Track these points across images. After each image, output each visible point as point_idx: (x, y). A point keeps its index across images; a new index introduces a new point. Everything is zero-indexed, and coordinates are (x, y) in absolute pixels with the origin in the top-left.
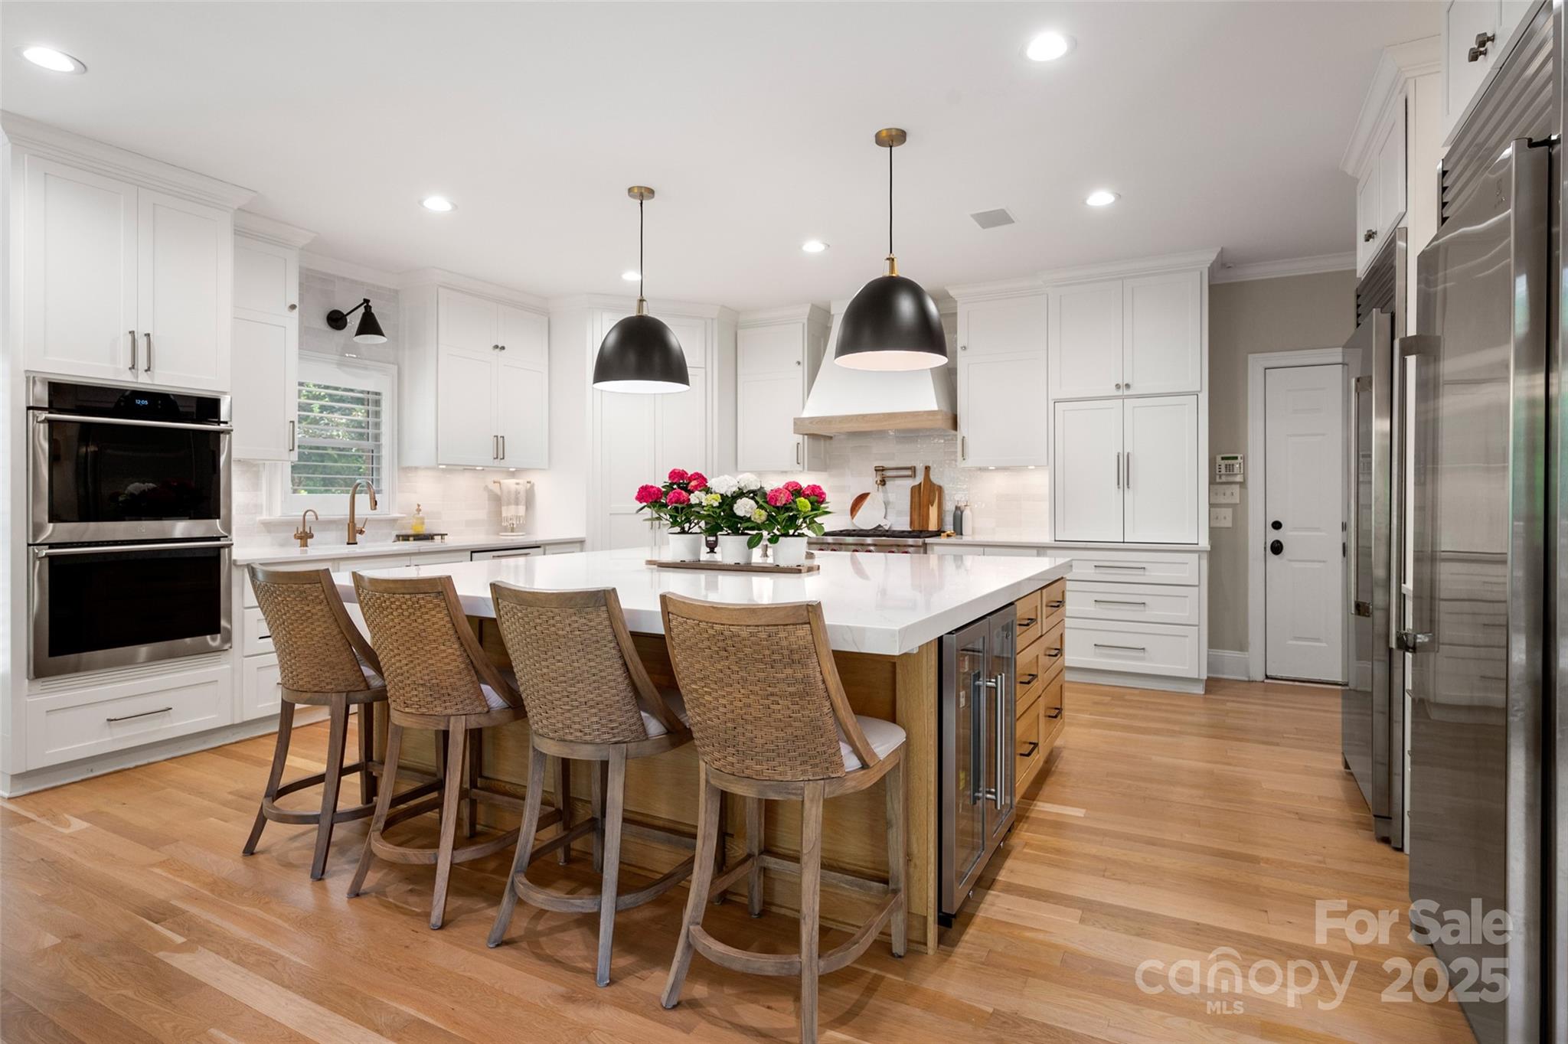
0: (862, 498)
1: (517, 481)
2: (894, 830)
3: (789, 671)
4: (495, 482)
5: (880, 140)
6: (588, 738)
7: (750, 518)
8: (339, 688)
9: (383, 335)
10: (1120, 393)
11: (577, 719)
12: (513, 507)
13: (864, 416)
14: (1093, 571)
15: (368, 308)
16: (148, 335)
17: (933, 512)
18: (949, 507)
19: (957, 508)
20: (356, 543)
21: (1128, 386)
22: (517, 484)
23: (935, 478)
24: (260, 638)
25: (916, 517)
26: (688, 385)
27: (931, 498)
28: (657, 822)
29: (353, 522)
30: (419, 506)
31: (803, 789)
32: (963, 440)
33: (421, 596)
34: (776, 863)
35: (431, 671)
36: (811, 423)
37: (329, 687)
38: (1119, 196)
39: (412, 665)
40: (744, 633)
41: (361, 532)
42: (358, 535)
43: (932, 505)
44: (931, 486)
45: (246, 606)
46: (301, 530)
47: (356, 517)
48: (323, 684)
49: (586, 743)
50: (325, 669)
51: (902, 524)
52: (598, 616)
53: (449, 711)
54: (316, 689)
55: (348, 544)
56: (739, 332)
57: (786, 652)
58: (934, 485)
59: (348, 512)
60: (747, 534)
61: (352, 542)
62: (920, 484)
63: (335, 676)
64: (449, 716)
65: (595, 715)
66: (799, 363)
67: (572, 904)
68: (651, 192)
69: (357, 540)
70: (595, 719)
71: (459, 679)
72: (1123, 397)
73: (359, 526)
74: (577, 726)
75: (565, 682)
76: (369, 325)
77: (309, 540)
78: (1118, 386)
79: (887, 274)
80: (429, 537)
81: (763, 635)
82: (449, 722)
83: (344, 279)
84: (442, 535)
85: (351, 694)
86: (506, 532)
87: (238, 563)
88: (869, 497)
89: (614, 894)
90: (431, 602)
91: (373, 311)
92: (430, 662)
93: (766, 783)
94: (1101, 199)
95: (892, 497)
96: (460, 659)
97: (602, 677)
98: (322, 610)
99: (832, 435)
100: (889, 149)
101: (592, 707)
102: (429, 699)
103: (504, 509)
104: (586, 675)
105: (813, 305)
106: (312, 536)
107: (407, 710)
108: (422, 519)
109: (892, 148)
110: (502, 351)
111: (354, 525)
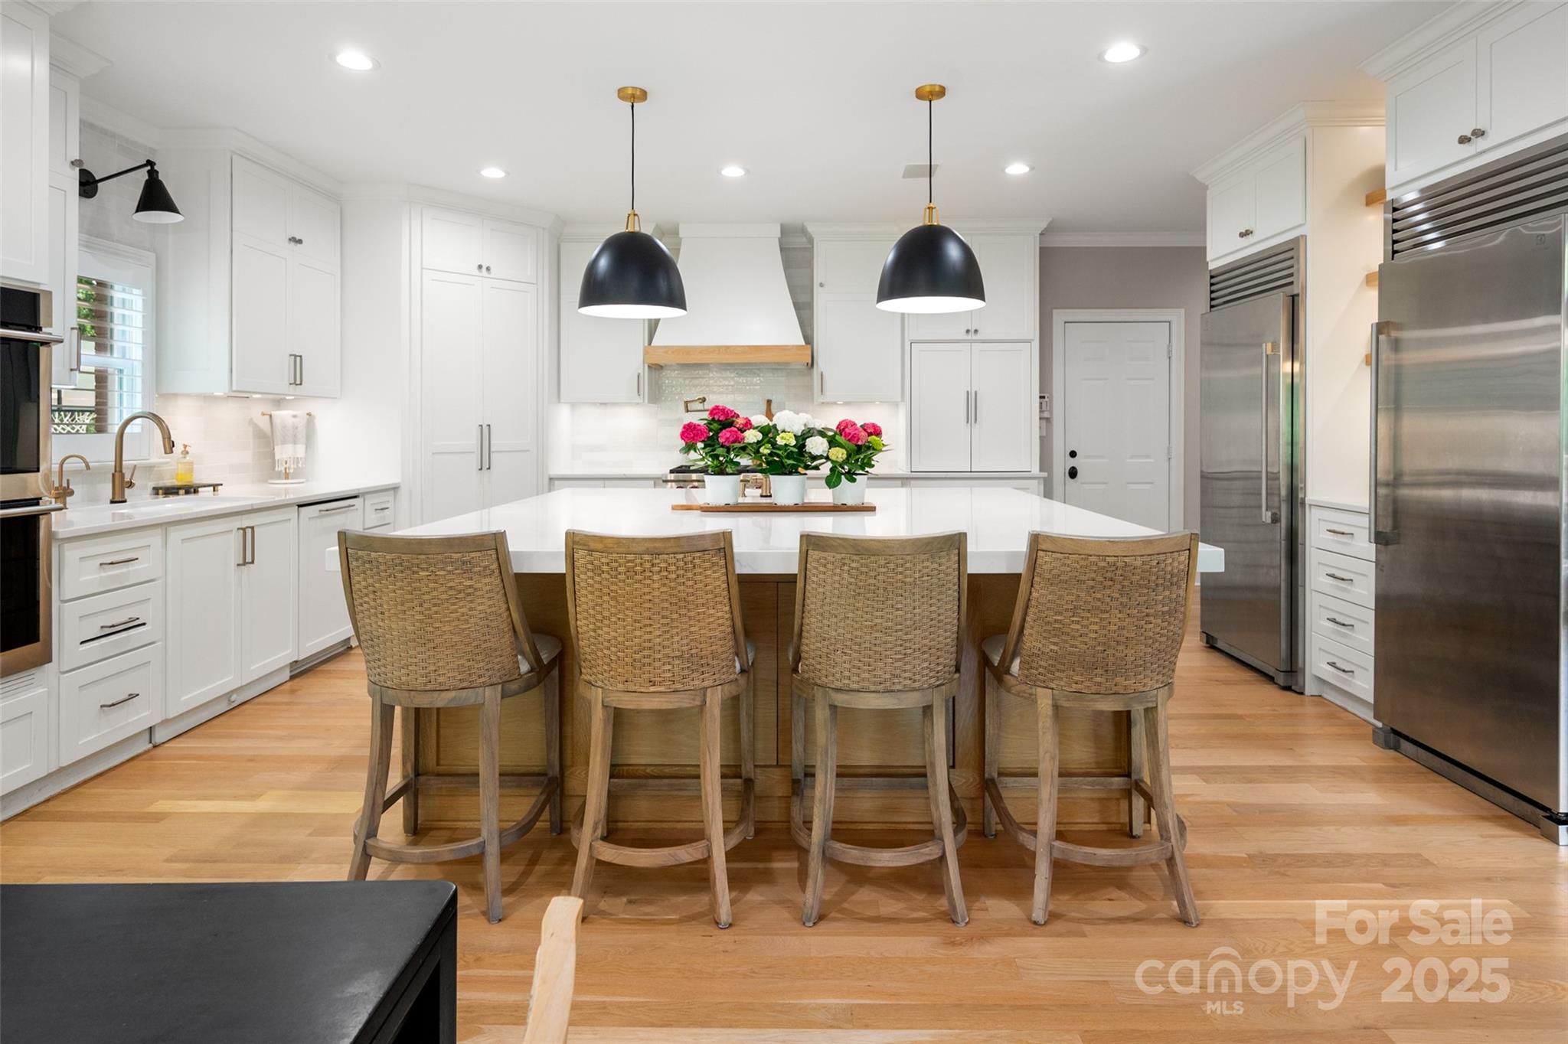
1: (294, 413)
3: (1167, 593)
4: (263, 414)
5: (920, 95)
6: (916, 685)
8: (494, 680)
9: (178, 212)
10: (968, 337)
11: (908, 667)
12: (289, 447)
15: (153, 174)
20: (125, 501)
21: (976, 332)
22: (295, 416)
24: (82, 644)
29: (121, 471)
30: (185, 446)
32: (820, 378)
33: (698, 554)
35: (691, 640)
37: (482, 680)
38: (1031, 171)
39: (668, 636)
40: (1138, 562)
41: (131, 485)
42: (127, 489)
45: (65, 597)
48: (474, 677)
49: (914, 690)
50: (479, 658)
52: (949, 560)
53: (707, 684)
54: (464, 684)
55: (112, 502)
56: (562, 245)
57: (1168, 576)
63: (490, 666)
64: (705, 689)
65: (925, 660)
68: (645, 95)
69: (126, 497)
70: (926, 664)
71: (722, 646)
72: (970, 341)
73: (128, 476)
74: (907, 675)
75: (901, 630)
76: (155, 197)
78: (968, 332)
81: (1154, 563)
82: (705, 695)
84: (215, 487)
85: (507, 685)
86: (279, 478)
87: (59, 537)
90: (709, 560)
91: (160, 178)
92: (692, 629)
97: (939, 622)
100: (928, 102)
101: (924, 653)
102: (686, 672)
103: (277, 449)
104: (925, 621)
106: (71, 493)
107: (652, 689)
108: (192, 463)
109: (930, 101)
110: (299, 245)
111: (123, 476)
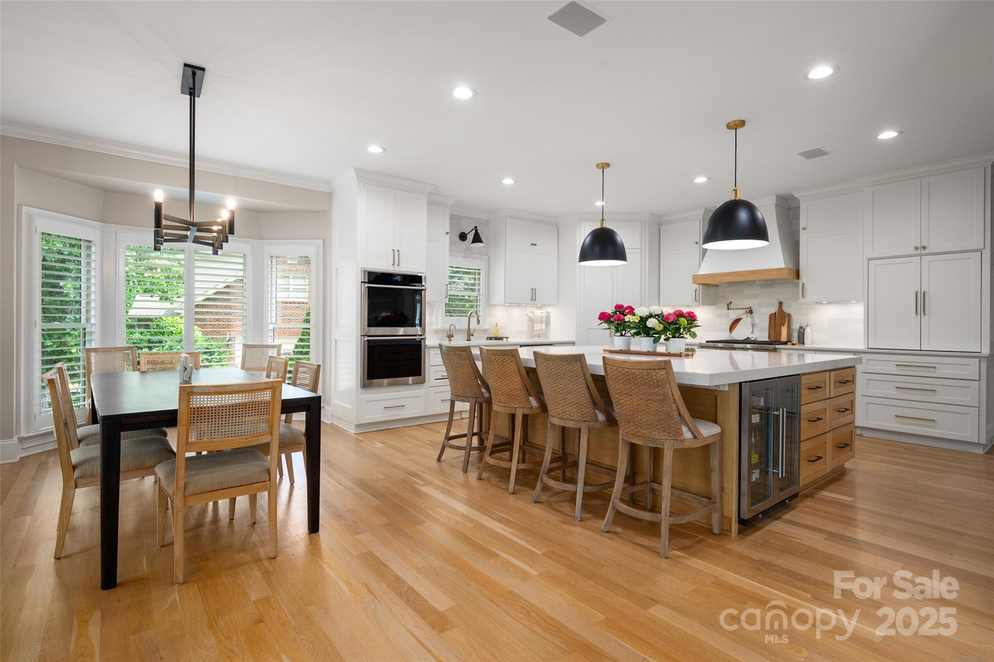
0: (737, 321)
1: (542, 311)
2: (714, 473)
3: (657, 390)
4: (531, 312)
5: (729, 126)
6: (572, 418)
7: (654, 328)
8: (473, 396)
9: (484, 243)
10: (918, 252)
11: (568, 410)
12: (539, 325)
13: (736, 273)
14: (895, 368)
15: (476, 230)
16: (398, 251)
17: (784, 330)
18: (795, 326)
19: (801, 327)
20: (470, 340)
21: (924, 248)
22: (542, 313)
23: (785, 309)
24: (436, 379)
25: (772, 333)
26: (626, 261)
27: (783, 322)
28: (603, 466)
29: (469, 330)
30: (496, 323)
31: (664, 443)
32: (803, 285)
33: (505, 357)
34: (657, 486)
35: (510, 388)
36: (703, 277)
37: (469, 395)
38: (901, 132)
39: (502, 385)
40: (637, 372)
41: (473, 335)
42: (471, 337)
43: (783, 326)
44: (782, 314)
45: (431, 365)
46: (449, 333)
47: (471, 328)
48: (467, 394)
49: (571, 420)
50: (468, 387)
51: (764, 337)
52: (577, 365)
53: (516, 406)
54: (464, 395)
55: (467, 340)
56: (662, 228)
57: (655, 381)
58: (785, 313)
59: (467, 326)
60: (654, 337)
61: (469, 340)
62: (776, 313)
63: (471, 391)
64: (516, 408)
65: (576, 408)
66: (697, 243)
67: (565, 487)
68: (608, 165)
69: (471, 339)
70: (575, 410)
71: (521, 392)
72: (921, 255)
73: (472, 332)
74: (568, 413)
75: (563, 393)
76: (477, 239)
77: (452, 338)
78: (916, 248)
79: (733, 198)
80: (501, 339)
81: (645, 374)
82: (516, 410)
83: (466, 217)
84: (507, 338)
85: (477, 399)
86: (536, 337)
87: (428, 346)
88: (742, 321)
89: (583, 485)
90: (509, 359)
91: (478, 232)
92: (509, 384)
93: (647, 439)
94: (888, 135)
95: (757, 321)
96: (521, 384)
97: (578, 392)
98: (467, 363)
99: (718, 284)
100: (735, 130)
101: (574, 405)
102: (508, 400)
103: (535, 325)
104: (572, 391)
105: (705, 209)
106: (453, 337)
107: (500, 404)
108: (498, 330)
109: (736, 130)
110: (536, 246)
111: (470, 332)
